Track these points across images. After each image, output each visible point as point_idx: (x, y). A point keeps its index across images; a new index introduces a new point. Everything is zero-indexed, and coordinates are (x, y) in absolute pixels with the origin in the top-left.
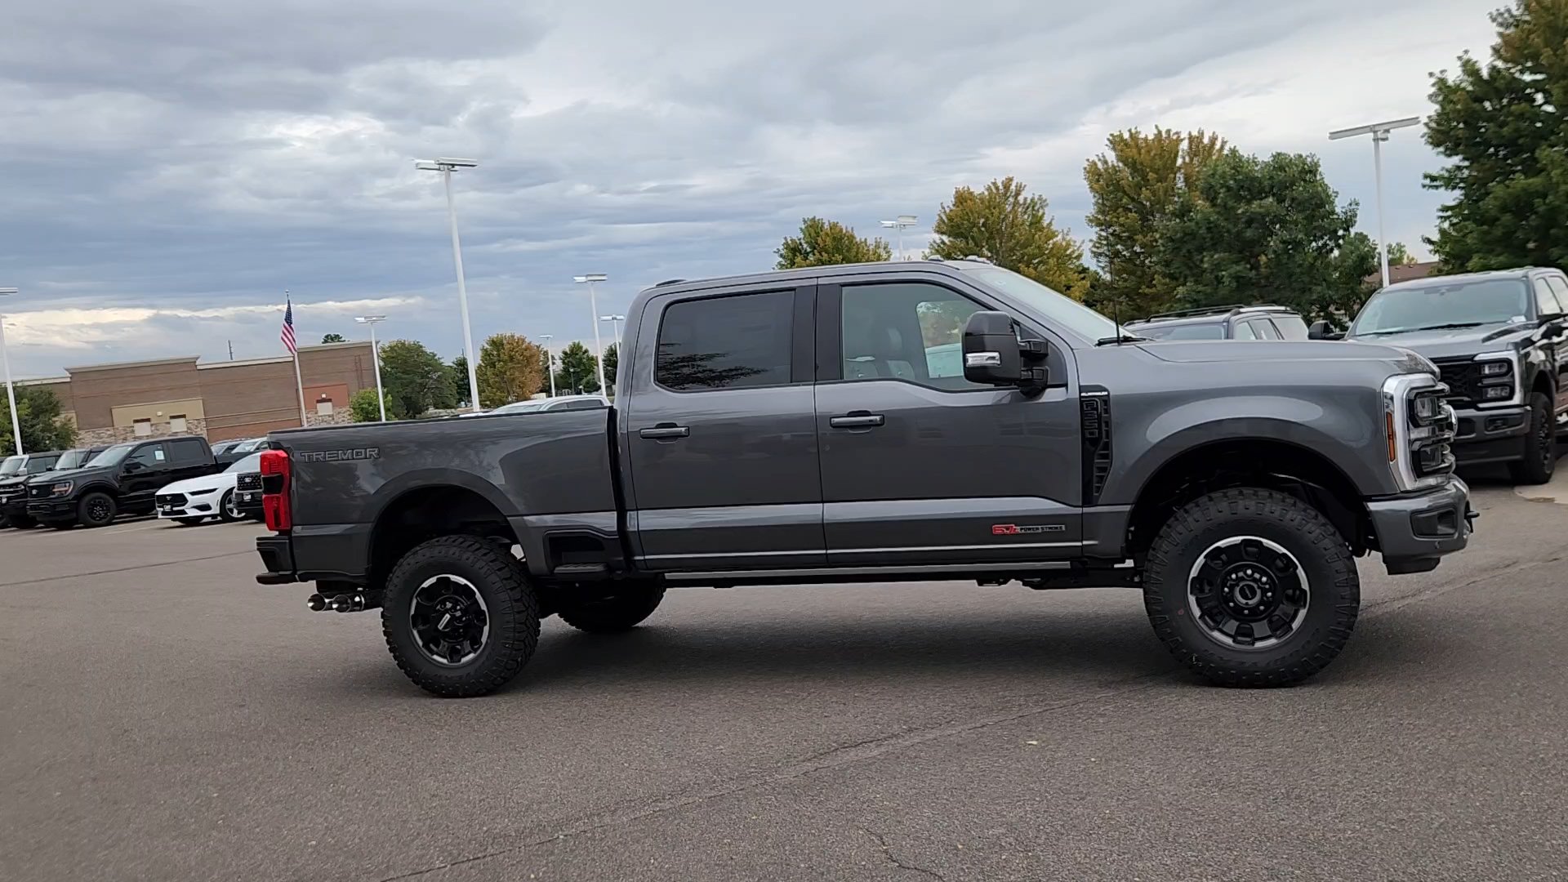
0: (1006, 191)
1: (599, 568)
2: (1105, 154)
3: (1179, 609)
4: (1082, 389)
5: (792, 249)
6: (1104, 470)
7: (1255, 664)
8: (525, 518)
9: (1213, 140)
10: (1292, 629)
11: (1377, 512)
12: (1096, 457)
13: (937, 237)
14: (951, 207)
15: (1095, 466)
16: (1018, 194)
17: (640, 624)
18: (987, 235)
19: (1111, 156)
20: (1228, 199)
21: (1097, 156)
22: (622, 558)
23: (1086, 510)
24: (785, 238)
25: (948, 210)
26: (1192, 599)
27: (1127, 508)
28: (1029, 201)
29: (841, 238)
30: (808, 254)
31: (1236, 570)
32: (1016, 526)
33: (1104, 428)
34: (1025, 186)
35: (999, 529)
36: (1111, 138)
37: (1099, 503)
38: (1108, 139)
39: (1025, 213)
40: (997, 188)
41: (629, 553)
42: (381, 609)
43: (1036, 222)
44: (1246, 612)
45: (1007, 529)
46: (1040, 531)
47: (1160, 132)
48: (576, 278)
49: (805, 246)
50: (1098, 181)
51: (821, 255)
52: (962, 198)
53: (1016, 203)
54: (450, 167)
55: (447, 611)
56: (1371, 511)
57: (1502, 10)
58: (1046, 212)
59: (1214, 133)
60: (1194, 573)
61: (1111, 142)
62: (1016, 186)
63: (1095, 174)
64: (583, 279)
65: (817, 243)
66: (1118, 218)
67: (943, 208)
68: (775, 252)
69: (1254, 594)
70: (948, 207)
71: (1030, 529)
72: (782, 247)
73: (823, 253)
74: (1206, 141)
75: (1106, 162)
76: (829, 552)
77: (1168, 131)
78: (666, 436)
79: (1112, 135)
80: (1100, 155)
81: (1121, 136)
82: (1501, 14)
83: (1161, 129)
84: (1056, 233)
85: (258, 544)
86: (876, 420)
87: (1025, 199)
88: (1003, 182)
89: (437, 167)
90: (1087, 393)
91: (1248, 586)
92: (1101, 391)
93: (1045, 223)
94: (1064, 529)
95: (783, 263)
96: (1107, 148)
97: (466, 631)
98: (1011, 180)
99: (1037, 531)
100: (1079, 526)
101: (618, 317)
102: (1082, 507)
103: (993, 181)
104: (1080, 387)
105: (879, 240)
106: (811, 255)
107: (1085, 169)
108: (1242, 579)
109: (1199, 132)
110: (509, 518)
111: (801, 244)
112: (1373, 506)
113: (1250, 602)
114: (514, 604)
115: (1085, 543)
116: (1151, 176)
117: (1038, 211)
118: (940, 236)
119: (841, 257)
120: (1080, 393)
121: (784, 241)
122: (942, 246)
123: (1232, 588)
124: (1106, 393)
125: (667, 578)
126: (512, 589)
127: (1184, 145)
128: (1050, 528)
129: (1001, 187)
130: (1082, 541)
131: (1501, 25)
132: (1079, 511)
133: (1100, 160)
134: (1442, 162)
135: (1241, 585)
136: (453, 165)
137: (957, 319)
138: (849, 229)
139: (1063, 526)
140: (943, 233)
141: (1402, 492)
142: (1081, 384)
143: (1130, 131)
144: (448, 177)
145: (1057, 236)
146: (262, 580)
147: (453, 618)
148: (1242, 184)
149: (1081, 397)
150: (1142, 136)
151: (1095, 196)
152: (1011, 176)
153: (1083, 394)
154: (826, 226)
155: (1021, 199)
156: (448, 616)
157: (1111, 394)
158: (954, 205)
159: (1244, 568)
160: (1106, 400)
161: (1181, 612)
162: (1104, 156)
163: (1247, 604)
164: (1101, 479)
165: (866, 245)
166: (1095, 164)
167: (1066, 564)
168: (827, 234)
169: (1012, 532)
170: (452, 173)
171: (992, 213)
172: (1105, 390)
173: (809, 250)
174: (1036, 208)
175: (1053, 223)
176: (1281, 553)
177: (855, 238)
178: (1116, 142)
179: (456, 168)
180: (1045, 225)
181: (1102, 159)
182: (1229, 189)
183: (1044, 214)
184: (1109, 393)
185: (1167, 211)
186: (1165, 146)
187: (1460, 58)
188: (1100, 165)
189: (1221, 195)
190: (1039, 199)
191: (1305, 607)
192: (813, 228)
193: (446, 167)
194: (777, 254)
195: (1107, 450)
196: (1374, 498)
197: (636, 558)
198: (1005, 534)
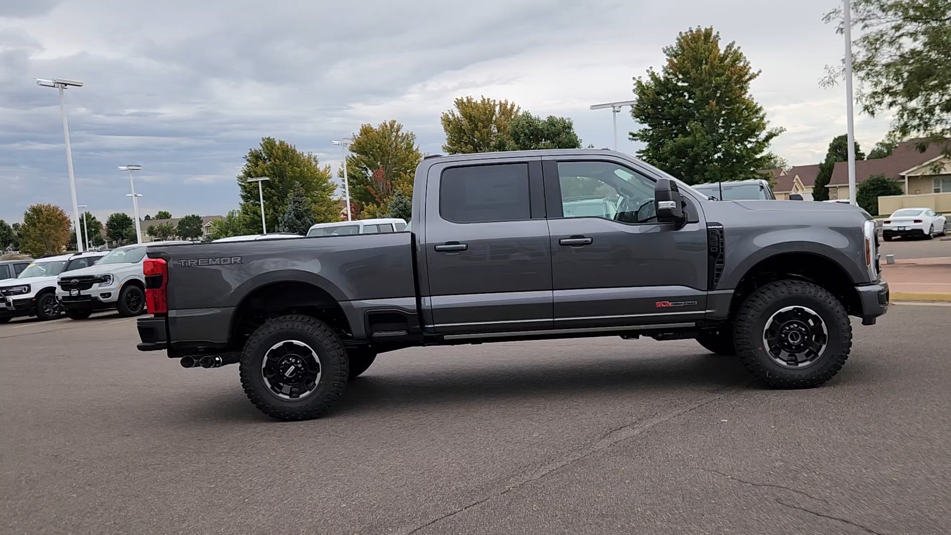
0: (390, 129)
1: (403, 333)
2: (453, 110)
3: (759, 347)
4: (707, 224)
5: (255, 156)
6: (720, 270)
7: (799, 375)
8: (352, 302)
9: (513, 106)
10: (818, 356)
11: (863, 292)
12: (716, 263)
13: (350, 154)
14: (358, 135)
15: (715, 268)
16: (398, 131)
18: (381, 154)
19: (457, 113)
20: (526, 140)
21: (449, 111)
22: (419, 327)
23: (710, 293)
24: (251, 149)
25: (357, 138)
26: (765, 341)
27: (732, 291)
28: (404, 135)
29: (288, 151)
30: (266, 160)
31: (788, 325)
32: (669, 302)
33: (721, 247)
34: (402, 126)
35: (659, 304)
36: (456, 101)
37: (717, 289)
38: (455, 102)
39: (402, 142)
40: (386, 126)
41: (422, 322)
42: (238, 364)
43: (409, 147)
44: (794, 347)
45: (664, 304)
46: (683, 305)
47: (484, 99)
48: (119, 167)
49: (264, 155)
50: (449, 125)
51: (275, 161)
52: (366, 131)
53: (397, 136)
54: (63, 85)
55: (292, 364)
56: (860, 292)
57: (669, 47)
58: (415, 142)
59: (513, 102)
60: (767, 326)
61: (457, 103)
62: (397, 126)
63: (447, 122)
64: (125, 168)
65: (272, 153)
66: (461, 148)
67: (354, 136)
68: (243, 158)
69: (797, 337)
70: (357, 136)
71: (677, 304)
72: (248, 155)
73: (277, 160)
74: (509, 107)
75: (453, 115)
76: (555, 320)
77: (488, 99)
78: (453, 250)
79: (457, 99)
80: (451, 111)
81: (462, 100)
82: (668, 49)
83: (485, 97)
84: (421, 155)
85: (138, 323)
86: (588, 240)
87: (403, 134)
88: (390, 123)
89: (53, 85)
90: (711, 226)
91: (794, 333)
92: (719, 226)
93: (414, 148)
94: (696, 304)
95: (249, 165)
96: (454, 106)
97: (302, 376)
98: (395, 122)
99: (682, 305)
100: (705, 302)
101: (138, 195)
102: (707, 291)
103: (384, 122)
104: (706, 223)
105: (310, 154)
106: (267, 161)
107: (441, 118)
108: (793, 329)
109: (505, 101)
110: (339, 303)
111: (261, 153)
112: (861, 289)
113: (796, 342)
114: (340, 358)
115: (707, 311)
116: (480, 124)
117: (410, 141)
118: (352, 153)
119: (288, 163)
120: (707, 226)
121: (250, 151)
122: (353, 159)
123: (786, 335)
124: (721, 227)
125: (445, 339)
126: (338, 349)
127: (497, 109)
128: (688, 303)
129: (389, 126)
130: (705, 310)
131: (668, 55)
132: (705, 293)
133: (450, 113)
134: (639, 127)
135: (791, 333)
136: (66, 85)
137: (363, 203)
138: (293, 146)
139: (696, 302)
140: (353, 151)
141: (870, 281)
142: (707, 221)
143: (467, 97)
144: (60, 92)
145: (421, 157)
146: (140, 348)
147: (297, 368)
148: (532, 132)
149: (707, 229)
150: (474, 101)
151: (447, 134)
152: (395, 120)
153: (709, 227)
154: (277, 143)
155: (400, 133)
156: (293, 367)
157: (724, 227)
158: (360, 135)
159: (792, 323)
160: (721, 231)
161: (760, 349)
162: (452, 111)
163: (794, 343)
164: (718, 275)
165: (303, 156)
166: (448, 115)
167: (693, 324)
168: (279, 148)
169: (667, 306)
170: (64, 89)
171: (384, 141)
172: (721, 225)
173: (266, 157)
174: (409, 139)
175: (419, 149)
176: (813, 315)
177: (296, 151)
178: (460, 104)
179: (68, 86)
180: (414, 150)
181: (451, 112)
182: (525, 134)
183: (413, 143)
185: (491, 145)
186: (487, 108)
187: (648, 71)
188: (450, 116)
189: (522, 138)
190: (411, 134)
191: (825, 344)
192: (269, 144)
193: (60, 85)
194: (245, 159)
195: (722, 259)
196: (860, 285)
197: (427, 326)
198: (664, 307)
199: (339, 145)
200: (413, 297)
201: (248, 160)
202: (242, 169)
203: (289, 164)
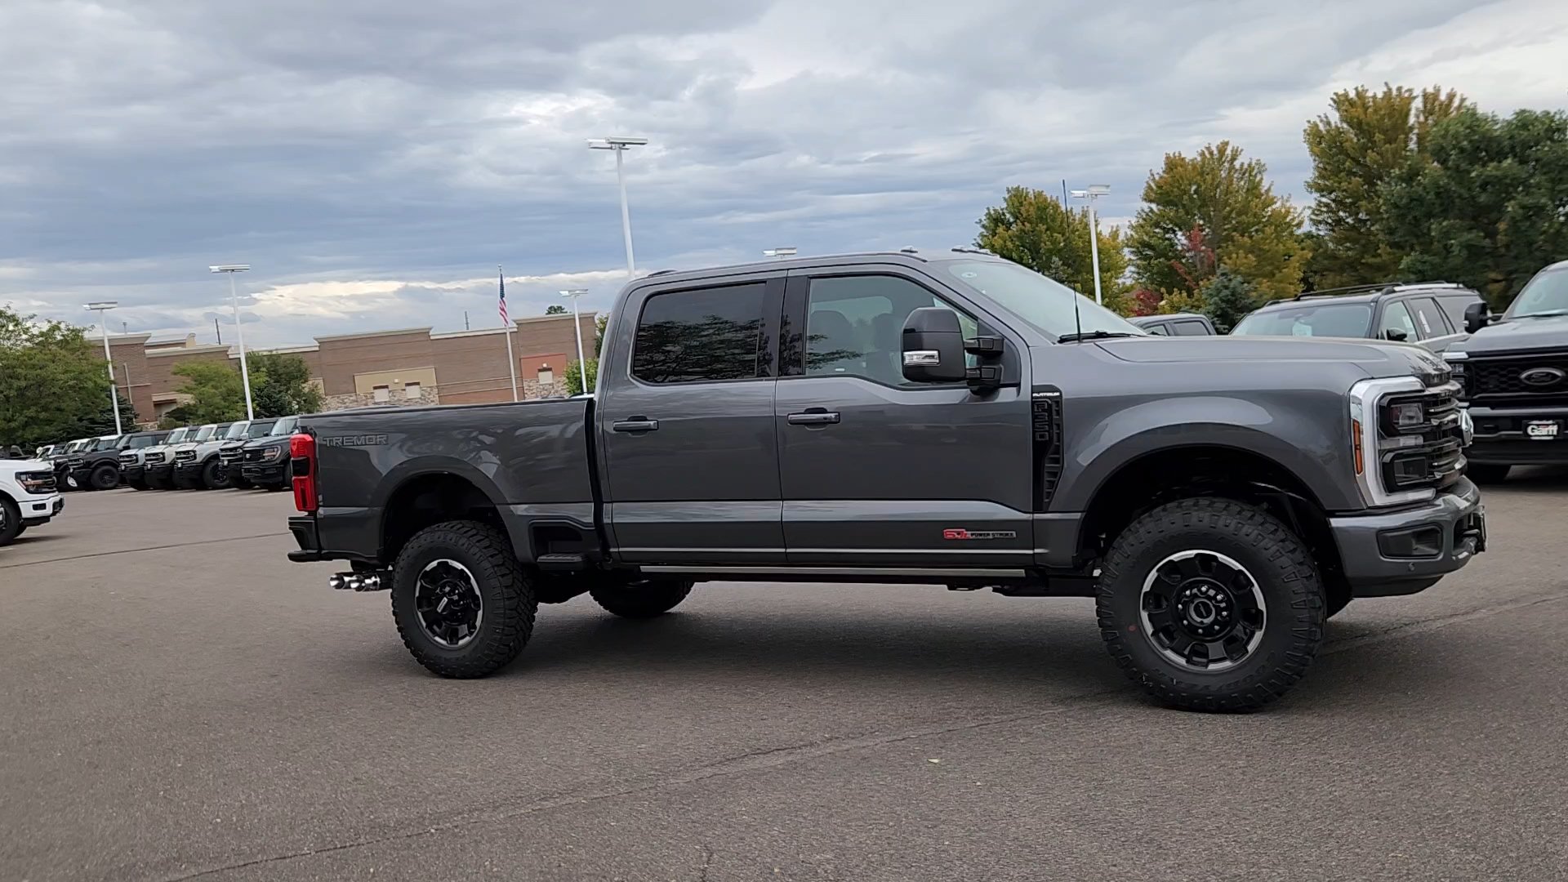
0: (1221, 155)
1: (577, 559)
2: (1328, 115)
3: (1131, 624)
4: (1034, 389)
5: (994, 219)
6: (1055, 474)
7: (1207, 687)
8: (512, 507)
9: (1451, 97)
10: (1247, 652)
11: (1337, 528)
12: (1046, 461)
13: (1146, 206)
14: (1161, 173)
15: (1046, 470)
16: (1234, 159)
17: (672, 610)
18: (1199, 204)
19: (1335, 117)
20: (1461, 160)
21: (1319, 116)
22: (598, 550)
23: (1037, 516)
24: (988, 209)
25: (1157, 177)
26: (1144, 615)
27: (1078, 516)
28: (1246, 166)
29: (1045, 209)
30: (1011, 224)
31: (1191, 586)
32: (967, 530)
33: (1055, 431)
34: (1242, 150)
35: (950, 533)
36: (1335, 97)
37: (1050, 510)
38: (1332, 99)
39: (1242, 179)
40: (1211, 153)
41: (605, 547)
42: (390, 590)
43: (1253, 189)
44: (1200, 631)
45: (959, 534)
46: (991, 537)
47: (1390, 90)
49: (1008, 216)
50: (1320, 143)
51: (1023, 225)
52: (1173, 164)
53: (1232, 167)
54: (621, 145)
55: (444, 595)
56: (1332, 528)
58: (1264, 177)
59: (1452, 89)
60: (1147, 587)
61: (1335, 102)
62: (1232, 151)
63: (1317, 138)
65: (1019, 213)
66: (1340, 183)
67: (1153, 175)
68: (977, 223)
69: (1209, 614)
70: (1158, 174)
71: (981, 535)
72: (985, 218)
73: (1026, 223)
74: (1443, 97)
75: (1329, 123)
76: (788, 550)
77: (1399, 89)
78: (636, 430)
79: (1336, 94)
80: (1323, 116)
81: (1346, 95)
83: (1391, 86)
84: (1275, 200)
85: (290, 523)
86: (831, 418)
87: (1242, 164)
88: (1217, 147)
89: (609, 146)
90: (1039, 393)
91: (1203, 603)
92: (1053, 392)
93: (1265, 185)
94: (1015, 535)
95: (985, 234)
96: (1330, 108)
97: (463, 613)
98: (1227, 144)
99: (988, 537)
100: (1029, 533)
102: (1033, 513)
103: (1207, 146)
104: (1032, 386)
105: (1086, 209)
106: (1014, 225)
107: (1305, 131)
108: (1195, 596)
109: (1435, 89)
110: (498, 507)
111: (1004, 214)
112: (1335, 522)
113: (1205, 621)
114: (504, 590)
115: (1037, 551)
116: (1378, 137)
117: (1255, 176)
118: (1149, 204)
119: (1045, 227)
120: (1032, 393)
121: (987, 211)
122: (1150, 214)
123: (1185, 605)
124: (1058, 394)
125: (642, 571)
126: (503, 576)
127: (1418, 104)
128: (1001, 534)
129: (1215, 152)
130: (1033, 549)
132: (1029, 517)
133: (1321, 121)
135: (1196, 602)
136: (624, 144)
137: (1163, 290)
138: (1054, 198)
139: (1014, 533)
140: (1151, 201)
141: (1369, 508)
142: (1034, 384)
143: (1356, 89)
144: (619, 155)
145: (1276, 203)
146: (293, 557)
147: (450, 601)
148: (1477, 144)
149: (1032, 398)
150: (1370, 94)
151: (1315, 160)
152: (1226, 140)
153: (1034, 395)
154: (1031, 195)
155: (1237, 164)
156: (445, 599)
157: (1064, 397)
158: (1164, 172)
159: (1198, 584)
160: (1058, 401)
161: (1132, 628)
162: (1326, 117)
163: (1202, 623)
164: (1053, 485)
165: (1072, 215)
166: (1317, 125)
167: (1021, 572)
168: (1031, 204)
169: (963, 538)
171: (1205, 180)
172: (1057, 390)
173: (1012, 220)
174: (1253, 173)
175: (1272, 188)
176: (1236, 569)
177: (1059, 207)
178: (1341, 102)
179: (627, 146)
180: (1263, 191)
181: (1325, 119)
182: (1462, 150)
183: (1262, 179)
184: (1061, 394)
185: (1393, 175)
186: (1394, 108)
188: (1321, 127)
189: (1453, 157)
190: (1257, 164)
191: (1261, 628)
192: (1017, 197)
193: (617, 145)
194: (978, 226)
195: (1058, 454)
196: (1337, 514)
197: (612, 550)
198: (956, 539)
199: (1083, 197)
200: (590, 502)
201: (983, 226)
202: (974, 242)
203: (1047, 230)
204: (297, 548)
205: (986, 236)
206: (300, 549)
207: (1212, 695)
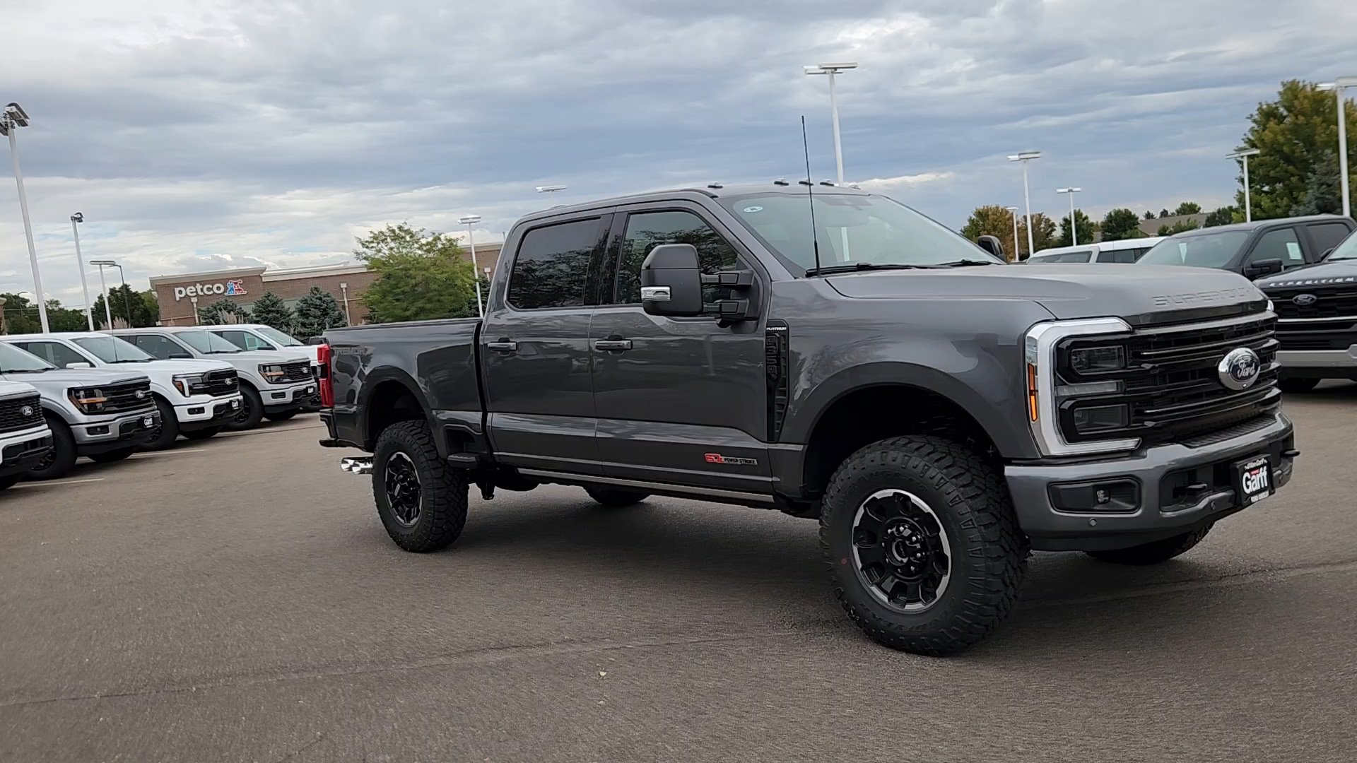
1: (473, 459)
3: (845, 559)
4: (769, 323)
5: (1266, 114)
6: (782, 407)
8: (433, 412)
10: (936, 596)
11: (1009, 477)
12: (777, 393)
15: (776, 402)
22: (486, 452)
23: (771, 446)
24: (1260, 103)
26: (855, 549)
27: (801, 447)
30: (1284, 118)
31: (892, 524)
32: (721, 456)
33: (783, 364)
35: (711, 457)
37: (780, 441)
41: (491, 448)
44: (900, 570)
45: (716, 458)
46: (739, 463)
48: (1009, 157)
51: (1297, 118)
54: (833, 70)
55: (398, 482)
56: (1006, 476)
60: (857, 521)
64: (1016, 157)
65: (1294, 106)
69: (906, 554)
71: (731, 460)
72: (1256, 112)
73: (1300, 116)
76: (603, 463)
78: (503, 350)
86: (623, 344)
89: (823, 71)
90: (771, 327)
91: (902, 543)
92: (782, 327)
94: (756, 463)
95: (1256, 128)
97: (411, 499)
99: (737, 463)
100: (767, 462)
101: (1074, 189)
102: (767, 442)
104: (768, 320)
106: (1287, 118)
108: (895, 535)
110: (426, 411)
111: (1276, 108)
112: (1010, 471)
113: (906, 560)
114: (435, 481)
115: (774, 479)
120: (768, 327)
121: (1258, 106)
123: (888, 543)
124: (786, 328)
125: (520, 472)
128: (747, 461)
130: (772, 477)
132: (766, 446)
135: (897, 540)
136: (836, 69)
139: (755, 460)
141: (1044, 457)
142: (770, 318)
144: (832, 79)
146: (325, 443)
147: (403, 487)
149: (768, 331)
156: (399, 486)
157: (790, 331)
159: (898, 523)
160: (785, 335)
161: (844, 561)
163: (903, 561)
164: (782, 417)
167: (770, 498)
169: (719, 462)
170: (835, 75)
172: (786, 325)
173: (1285, 114)
176: (926, 512)
179: (838, 70)
184: (788, 329)
191: (947, 574)
192: (1292, 92)
193: (830, 70)
194: (1249, 120)
195: (785, 386)
196: (1013, 461)
197: (495, 453)
198: (715, 463)
200: (479, 410)
201: (1255, 121)
202: (1244, 137)
203: (1323, 122)
204: (327, 437)
205: (1256, 131)
206: (329, 437)
207: (904, 636)
